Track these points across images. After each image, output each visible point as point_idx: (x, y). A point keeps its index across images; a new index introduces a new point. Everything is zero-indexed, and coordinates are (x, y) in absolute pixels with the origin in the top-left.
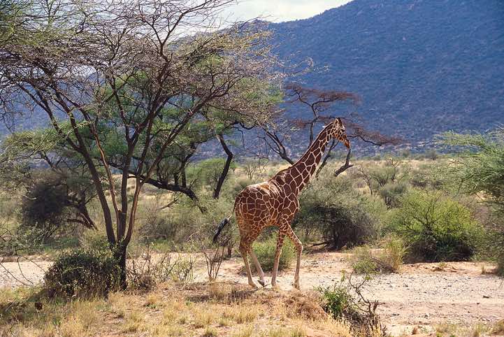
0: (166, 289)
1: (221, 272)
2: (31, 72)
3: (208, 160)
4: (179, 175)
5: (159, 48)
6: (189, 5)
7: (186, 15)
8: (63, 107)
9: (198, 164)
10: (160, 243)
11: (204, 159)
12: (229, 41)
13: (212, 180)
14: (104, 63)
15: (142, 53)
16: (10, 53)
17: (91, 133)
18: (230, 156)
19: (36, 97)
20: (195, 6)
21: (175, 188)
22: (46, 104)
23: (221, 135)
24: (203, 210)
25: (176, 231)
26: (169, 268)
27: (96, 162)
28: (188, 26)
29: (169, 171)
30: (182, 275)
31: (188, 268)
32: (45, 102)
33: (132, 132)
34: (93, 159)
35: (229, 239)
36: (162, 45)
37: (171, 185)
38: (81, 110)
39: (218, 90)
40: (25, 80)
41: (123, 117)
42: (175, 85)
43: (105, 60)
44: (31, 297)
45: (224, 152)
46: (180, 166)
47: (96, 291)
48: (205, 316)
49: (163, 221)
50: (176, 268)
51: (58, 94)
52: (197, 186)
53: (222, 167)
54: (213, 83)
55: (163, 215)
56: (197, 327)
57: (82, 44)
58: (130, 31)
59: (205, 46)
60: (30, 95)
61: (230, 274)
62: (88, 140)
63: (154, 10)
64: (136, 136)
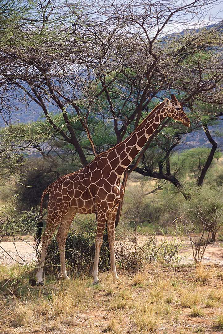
0: (152, 270)
1: (206, 256)
2: (27, 71)
3: (191, 150)
4: (164, 164)
5: (148, 46)
6: (179, 4)
7: (175, 13)
8: (56, 102)
9: (182, 154)
10: (145, 226)
11: (188, 149)
12: (218, 36)
13: (195, 168)
14: (95, 61)
15: (131, 51)
16: (7, 53)
17: (82, 126)
18: (215, 146)
19: (31, 92)
20: (184, 4)
21: (159, 176)
22: (40, 99)
23: (206, 126)
24: (187, 197)
25: (160, 215)
26: (155, 251)
27: (85, 152)
28: (177, 25)
29: (154, 160)
30: (168, 257)
31: (174, 251)
32: (40, 98)
33: (120, 124)
34: (83, 149)
35: (214, 225)
36: (151, 43)
37: (155, 173)
38: (73, 105)
39: (205, 84)
40: (21, 78)
41: (112, 111)
42: (163, 80)
43: (95, 58)
44: (25, 274)
45: (208, 142)
46: (165, 155)
47: (85, 270)
48: (191, 296)
49: (147, 206)
50: (162, 251)
51: (51, 91)
52: (181, 174)
53: (206, 156)
54: (201, 78)
55: (148, 201)
56: (184, 307)
57: (74, 44)
58: (120, 31)
59: (193, 42)
60: (26, 91)
61: (214, 258)
62: (77, 131)
63: (144, 10)
64: (124, 128)
